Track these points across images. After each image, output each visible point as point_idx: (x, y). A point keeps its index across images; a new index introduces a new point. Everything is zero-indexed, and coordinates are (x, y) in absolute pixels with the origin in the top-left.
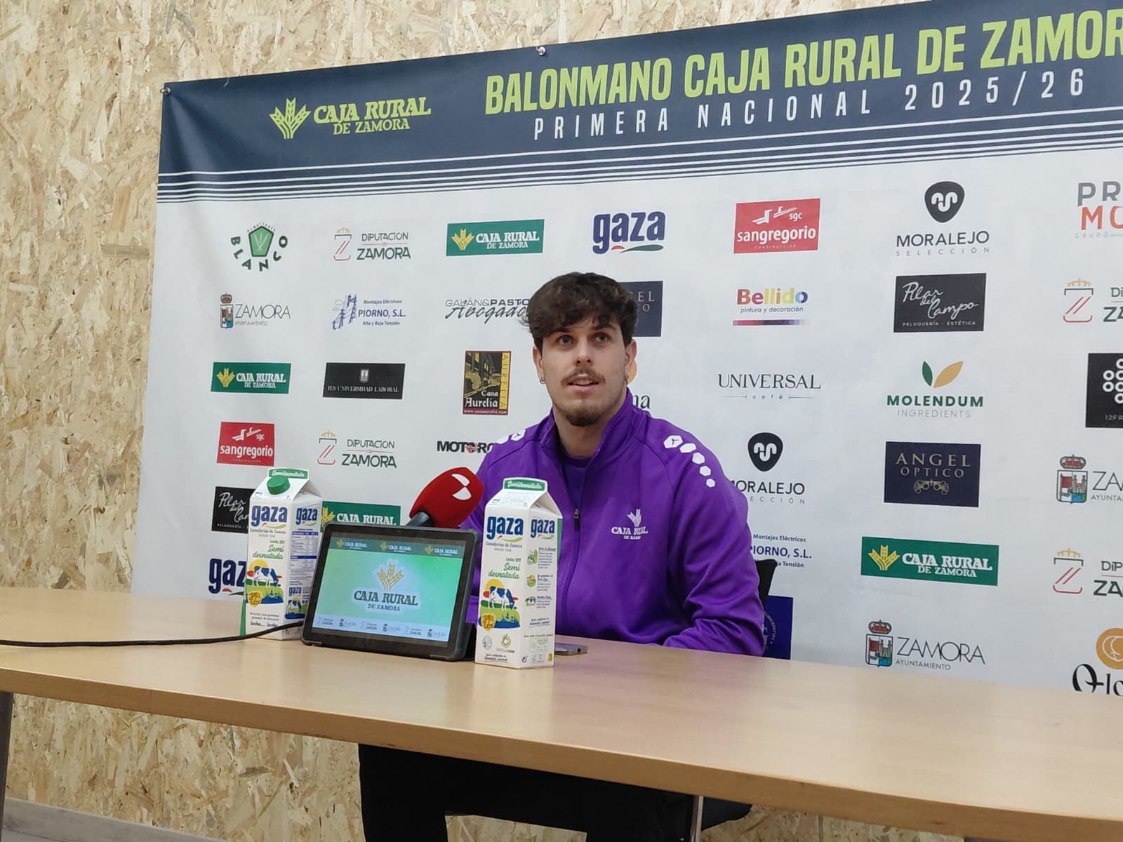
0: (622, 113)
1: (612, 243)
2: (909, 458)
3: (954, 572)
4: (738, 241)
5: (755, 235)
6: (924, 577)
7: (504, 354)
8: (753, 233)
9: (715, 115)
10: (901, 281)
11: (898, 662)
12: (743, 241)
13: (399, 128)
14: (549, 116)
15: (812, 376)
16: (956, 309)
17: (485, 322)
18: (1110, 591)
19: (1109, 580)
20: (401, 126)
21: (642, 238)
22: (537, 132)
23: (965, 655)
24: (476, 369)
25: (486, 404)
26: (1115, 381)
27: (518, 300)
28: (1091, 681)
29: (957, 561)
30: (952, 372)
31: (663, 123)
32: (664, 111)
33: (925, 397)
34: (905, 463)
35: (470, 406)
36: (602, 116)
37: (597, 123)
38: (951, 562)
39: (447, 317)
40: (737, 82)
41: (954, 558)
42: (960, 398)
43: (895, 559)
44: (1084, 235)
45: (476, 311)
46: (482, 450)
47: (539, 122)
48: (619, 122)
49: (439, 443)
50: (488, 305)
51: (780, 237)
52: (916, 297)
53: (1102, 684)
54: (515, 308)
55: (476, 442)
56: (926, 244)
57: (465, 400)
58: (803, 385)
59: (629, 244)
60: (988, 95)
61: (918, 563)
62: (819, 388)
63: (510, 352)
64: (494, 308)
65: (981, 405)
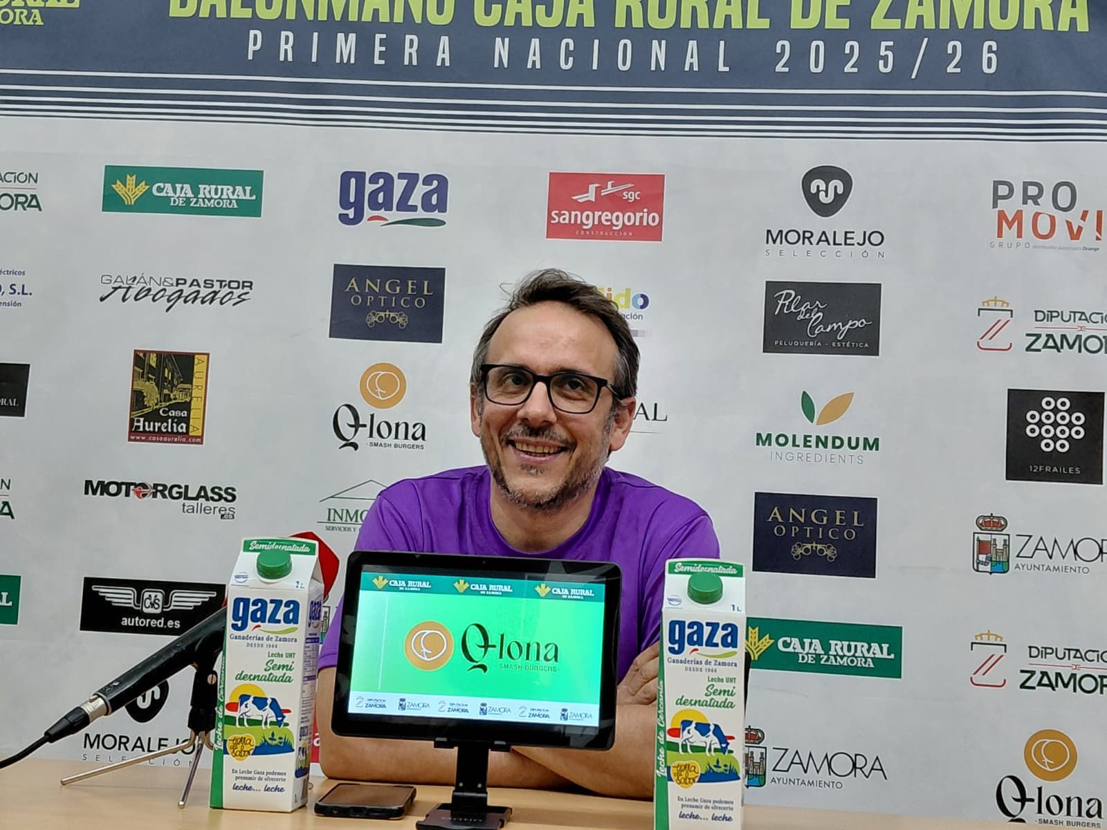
0: (384, 36)
1: (368, 212)
2: (785, 515)
3: (844, 662)
4: (552, 222)
5: (576, 215)
6: (805, 668)
7: (196, 356)
8: (573, 213)
9: (519, 53)
10: (773, 288)
11: (773, 780)
12: (559, 222)
13: (25, 22)
14: (272, 29)
15: (656, 405)
16: (843, 326)
17: (168, 310)
18: (1040, 684)
19: (1038, 670)
20: (28, 21)
21: (414, 208)
22: (251, 48)
23: (861, 769)
24: (150, 376)
25: (167, 428)
26: (1040, 424)
27: (221, 282)
28: (1019, 797)
29: (849, 647)
30: (839, 406)
31: (444, 55)
32: (445, 41)
33: (806, 437)
34: (780, 520)
35: (141, 429)
36: (352, 37)
37: (346, 46)
38: (842, 648)
39: (102, 299)
40: (549, 13)
41: (846, 643)
42: (850, 439)
43: (768, 645)
44: (1001, 245)
45: (153, 292)
46: (159, 494)
47: (255, 36)
48: (378, 49)
49: (89, 483)
50: (172, 285)
51: (610, 220)
52: (792, 309)
53: (1032, 800)
54: (216, 293)
55: (150, 483)
56: (804, 243)
57: (132, 421)
58: (644, 416)
59: (395, 215)
60: (881, 63)
61: (799, 650)
62: (666, 420)
63: (208, 355)
64: (181, 291)
65: (877, 449)
